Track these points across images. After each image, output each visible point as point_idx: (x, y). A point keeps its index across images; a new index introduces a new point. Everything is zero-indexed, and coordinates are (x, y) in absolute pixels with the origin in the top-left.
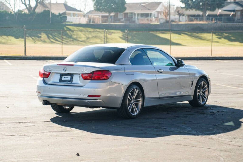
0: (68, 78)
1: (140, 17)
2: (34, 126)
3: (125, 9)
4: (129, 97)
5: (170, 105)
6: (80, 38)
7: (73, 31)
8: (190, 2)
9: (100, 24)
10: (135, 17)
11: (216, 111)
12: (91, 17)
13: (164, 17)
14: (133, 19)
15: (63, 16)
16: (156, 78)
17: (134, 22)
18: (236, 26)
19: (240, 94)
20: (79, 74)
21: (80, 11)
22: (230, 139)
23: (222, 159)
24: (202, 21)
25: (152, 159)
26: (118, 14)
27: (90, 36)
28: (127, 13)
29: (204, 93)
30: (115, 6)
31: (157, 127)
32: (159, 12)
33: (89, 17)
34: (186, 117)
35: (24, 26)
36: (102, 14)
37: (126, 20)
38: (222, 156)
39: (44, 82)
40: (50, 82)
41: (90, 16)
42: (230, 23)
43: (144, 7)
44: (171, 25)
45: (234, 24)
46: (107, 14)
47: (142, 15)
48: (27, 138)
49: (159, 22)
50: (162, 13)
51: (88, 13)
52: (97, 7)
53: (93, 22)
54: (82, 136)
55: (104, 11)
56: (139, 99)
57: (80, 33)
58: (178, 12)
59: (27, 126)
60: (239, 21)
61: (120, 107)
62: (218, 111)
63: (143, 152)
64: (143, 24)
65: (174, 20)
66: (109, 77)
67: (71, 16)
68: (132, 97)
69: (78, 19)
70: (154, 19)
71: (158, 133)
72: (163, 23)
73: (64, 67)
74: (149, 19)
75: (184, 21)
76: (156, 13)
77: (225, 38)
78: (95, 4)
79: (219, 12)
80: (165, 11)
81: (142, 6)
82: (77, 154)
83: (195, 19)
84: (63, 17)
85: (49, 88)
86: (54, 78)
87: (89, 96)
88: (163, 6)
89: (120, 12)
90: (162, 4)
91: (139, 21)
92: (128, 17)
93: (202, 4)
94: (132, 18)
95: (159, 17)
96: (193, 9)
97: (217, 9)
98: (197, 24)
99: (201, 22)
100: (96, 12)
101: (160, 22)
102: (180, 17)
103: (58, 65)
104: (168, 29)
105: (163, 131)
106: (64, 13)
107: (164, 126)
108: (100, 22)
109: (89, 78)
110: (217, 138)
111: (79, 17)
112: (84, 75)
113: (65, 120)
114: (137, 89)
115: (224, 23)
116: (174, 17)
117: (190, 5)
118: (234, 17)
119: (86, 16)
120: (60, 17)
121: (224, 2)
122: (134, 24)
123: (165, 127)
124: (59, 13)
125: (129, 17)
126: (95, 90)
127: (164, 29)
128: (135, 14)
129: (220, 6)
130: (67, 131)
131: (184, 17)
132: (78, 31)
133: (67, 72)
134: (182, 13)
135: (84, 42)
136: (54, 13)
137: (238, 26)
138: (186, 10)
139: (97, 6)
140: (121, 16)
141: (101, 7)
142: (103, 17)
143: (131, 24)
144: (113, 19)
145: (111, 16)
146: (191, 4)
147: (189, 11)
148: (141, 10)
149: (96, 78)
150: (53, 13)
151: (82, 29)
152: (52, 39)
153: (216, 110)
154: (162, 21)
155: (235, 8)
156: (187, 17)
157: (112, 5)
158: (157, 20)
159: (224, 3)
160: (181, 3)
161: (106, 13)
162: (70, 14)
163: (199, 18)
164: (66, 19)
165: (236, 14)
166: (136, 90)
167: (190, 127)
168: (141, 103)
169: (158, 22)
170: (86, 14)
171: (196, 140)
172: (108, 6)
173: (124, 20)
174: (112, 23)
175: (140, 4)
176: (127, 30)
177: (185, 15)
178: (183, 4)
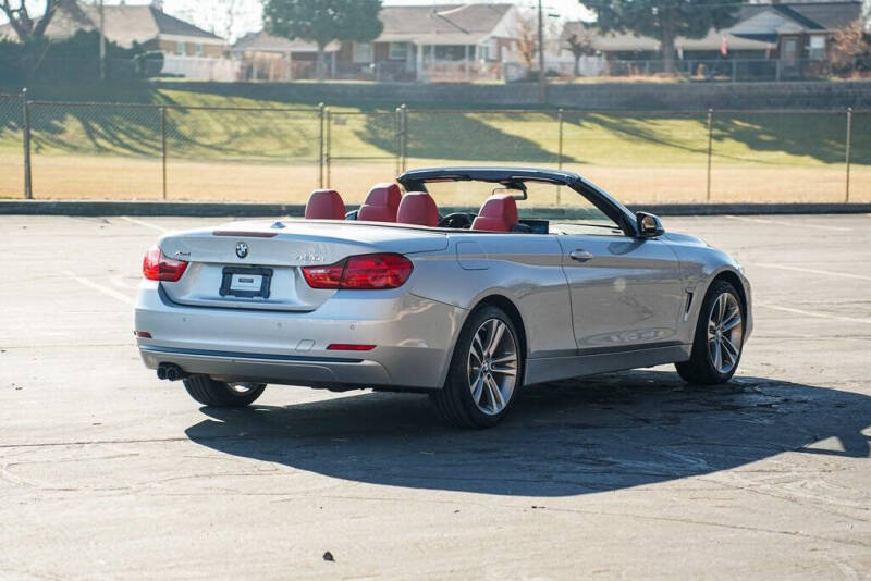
0: (252, 281)
1: (432, 60)
2: (135, 458)
3: (379, 28)
4: (472, 350)
5: (606, 377)
6: (205, 135)
7: (184, 110)
8: (615, 5)
9: (289, 85)
10: (415, 59)
11: (778, 400)
12: (253, 57)
13: (522, 60)
14: (409, 68)
15: (148, 52)
16: (565, 282)
17: (413, 76)
18: (783, 92)
19: (846, 336)
20: (295, 268)
21: (212, 35)
22: (856, 501)
23: (848, 570)
24: (657, 74)
25: (599, 572)
26: (351, 47)
27: (244, 129)
28: (386, 45)
29: (728, 334)
30: (341, 17)
31: (583, 456)
32: (502, 42)
33: (244, 59)
34: (676, 421)
35: (25, 90)
36: (295, 45)
37: (382, 71)
38: (846, 562)
39: (165, 296)
40: (185, 298)
41: (248, 54)
42: (759, 80)
43: (448, 21)
44: (549, 88)
45: (773, 83)
46: (313, 48)
47: (442, 51)
48: (123, 499)
49: (502, 77)
50: (513, 45)
51: (240, 41)
52: (275, 22)
53: (260, 76)
54: (321, 491)
55: (303, 37)
56: (508, 355)
57: (205, 115)
58: (572, 39)
59: (112, 454)
60: (793, 74)
61: (441, 386)
62: (786, 401)
63: (558, 546)
64: (443, 84)
65: (558, 70)
66: (402, 278)
67: (180, 54)
68: (485, 349)
69: (205, 66)
70: (481, 64)
71: (591, 479)
72: (516, 81)
73: (239, 243)
74: (467, 68)
75: (592, 73)
76: (492, 45)
77: (739, 136)
78: (268, 11)
79: (719, 40)
80: (526, 37)
81: (441, 17)
82: (323, 553)
83: (633, 65)
84: (151, 56)
85: (184, 319)
86: (202, 284)
87: (332, 347)
88: (518, 17)
89: (361, 40)
90: (512, 10)
91: (431, 73)
92: (391, 57)
93: (659, 12)
94: (404, 61)
95: (504, 61)
96: (626, 30)
97: (712, 31)
98: (640, 85)
99: (656, 79)
100: (273, 39)
101: (507, 77)
102: (577, 59)
103: (215, 233)
104: (535, 101)
105: (610, 472)
106: (154, 43)
107: (605, 456)
108: (286, 76)
109: (328, 281)
110: (808, 496)
111: (209, 59)
112: (313, 271)
113: (242, 434)
114: (501, 320)
115: (737, 80)
116: (557, 58)
117: (614, 14)
118: (773, 60)
119: (235, 53)
120: (137, 56)
121: (737, 4)
122: (411, 84)
123: (610, 459)
124: (135, 43)
125: (395, 59)
126: (352, 327)
127: (522, 102)
128: (415, 48)
129: (723, 20)
130: (261, 473)
131: (592, 59)
132: (200, 108)
133: (248, 260)
134: (585, 43)
135: (220, 149)
136: (115, 43)
137: (789, 92)
138: (599, 33)
139: (275, 17)
140: (363, 54)
141: (291, 22)
142: (296, 56)
143: (399, 83)
144: (333, 66)
145: (328, 55)
146: (619, 11)
147: (614, 36)
148: (438, 32)
149: (353, 281)
150: (111, 41)
151: (221, 102)
152: (103, 137)
153: (777, 397)
154: (515, 74)
155: (779, 26)
156: (603, 60)
157: (331, 12)
158: (496, 70)
159: (736, 9)
160: (582, 7)
161: (309, 42)
162: (174, 47)
163: (647, 62)
164: (161, 65)
165: (779, 48)
166: (499, 325)
167: (702, 457)
168: (514, 372)
169: (499, 78)
170: (234, 46)
171: (734, 503)
172: (315, 19)
173: (375, 69)
174: (330, 79)
175: (432, 11)
176: (403, 106)
177: (598, 52)
178: (591, 12)
